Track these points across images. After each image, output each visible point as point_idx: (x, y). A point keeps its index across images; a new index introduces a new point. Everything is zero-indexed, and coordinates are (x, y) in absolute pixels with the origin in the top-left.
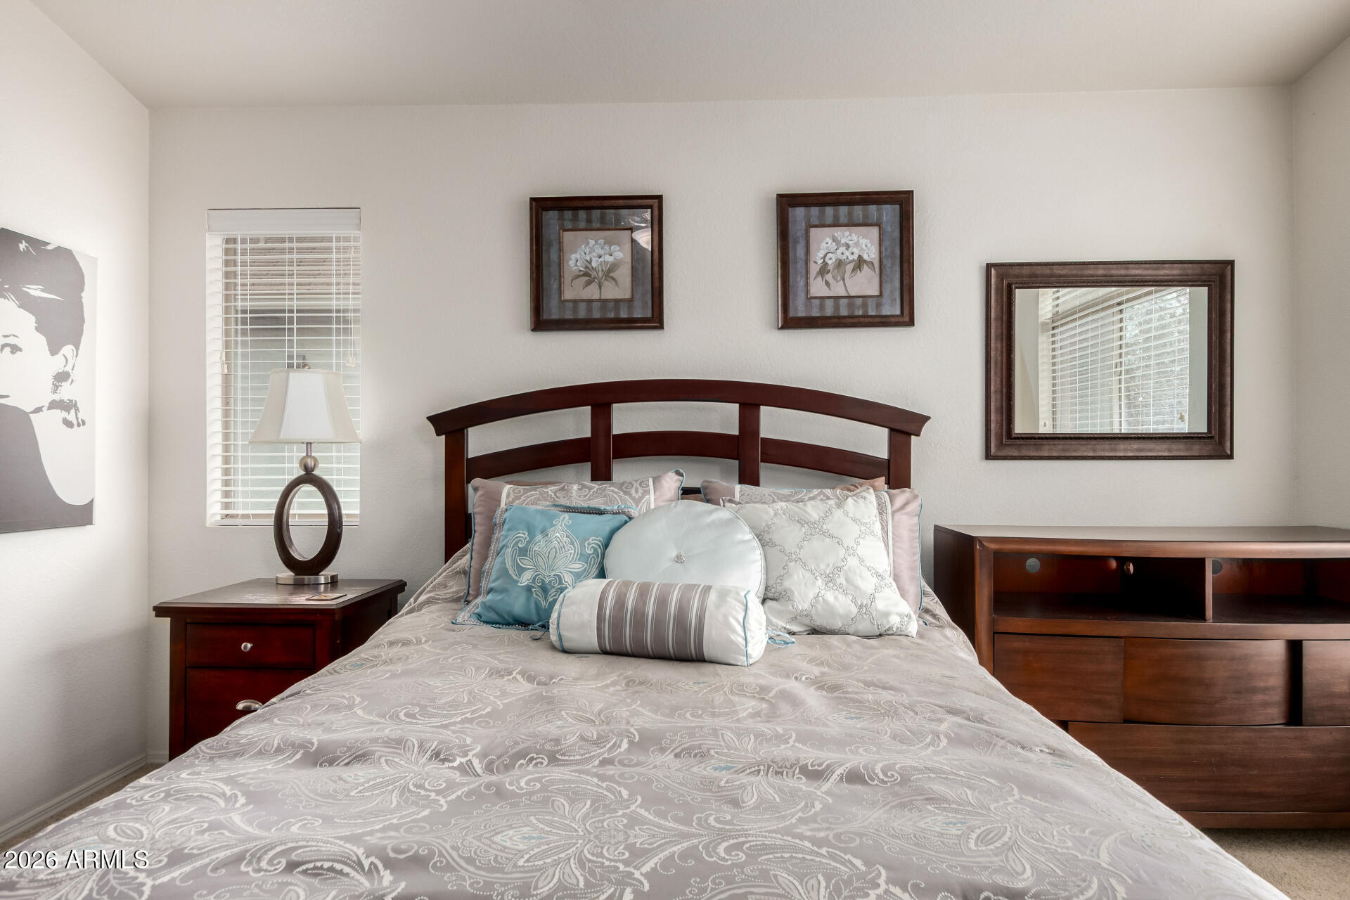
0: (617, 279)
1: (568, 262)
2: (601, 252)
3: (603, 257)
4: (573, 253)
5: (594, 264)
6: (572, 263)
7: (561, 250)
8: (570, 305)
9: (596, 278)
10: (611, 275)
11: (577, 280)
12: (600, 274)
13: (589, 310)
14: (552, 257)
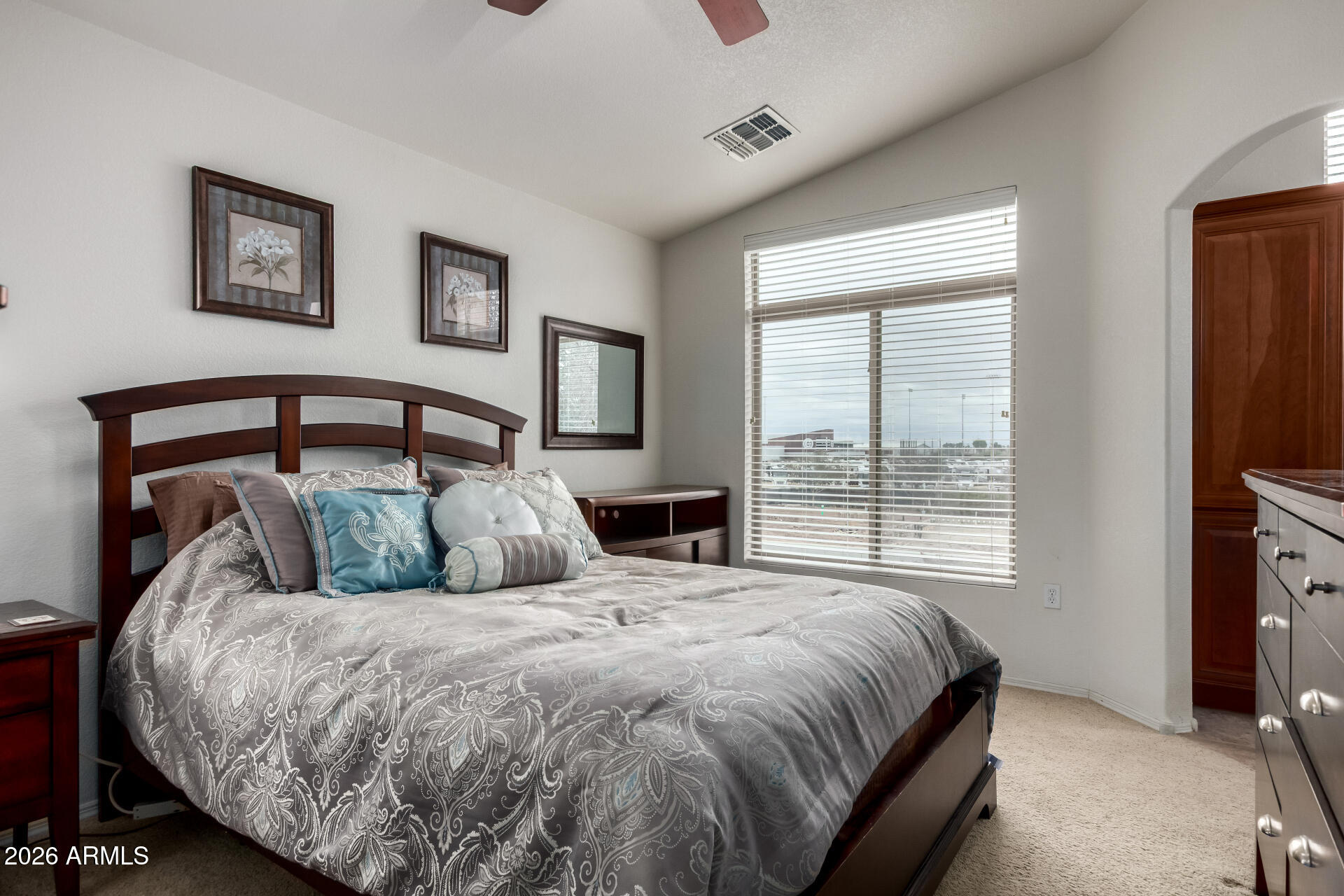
0: (287, 273)
1: (235, 245)
2: (272, 243)
3: (273, 248)
4: (241, 237)
5: (264, 253)
6: (240, 247)
7: (228, 230)
8: (239, 289)
9: (266, 268)
10: (281, 267)
11: (246, 265)
12: (270, 264)
13: (260, 298)
14: (218, 236)
